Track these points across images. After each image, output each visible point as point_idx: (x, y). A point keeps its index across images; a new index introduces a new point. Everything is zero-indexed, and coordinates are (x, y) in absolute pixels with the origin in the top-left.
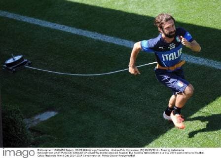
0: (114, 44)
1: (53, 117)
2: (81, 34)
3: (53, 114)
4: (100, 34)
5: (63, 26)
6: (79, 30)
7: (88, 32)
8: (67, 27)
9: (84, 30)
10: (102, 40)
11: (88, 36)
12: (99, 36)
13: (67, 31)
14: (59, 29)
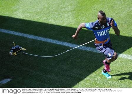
0: (41, 41)
1: (9, 82)
2: (23, 36)
3: (9, 80)
4: (34, 36)
5: (13, 32)
6: (23, 34)
7: (27, 35)
8: (16, 32)
9: (25, 33)
10: (35, 38)
11: (27, 37)
12: (33, 37)
13: (15, 34)
14: (11, 33)
